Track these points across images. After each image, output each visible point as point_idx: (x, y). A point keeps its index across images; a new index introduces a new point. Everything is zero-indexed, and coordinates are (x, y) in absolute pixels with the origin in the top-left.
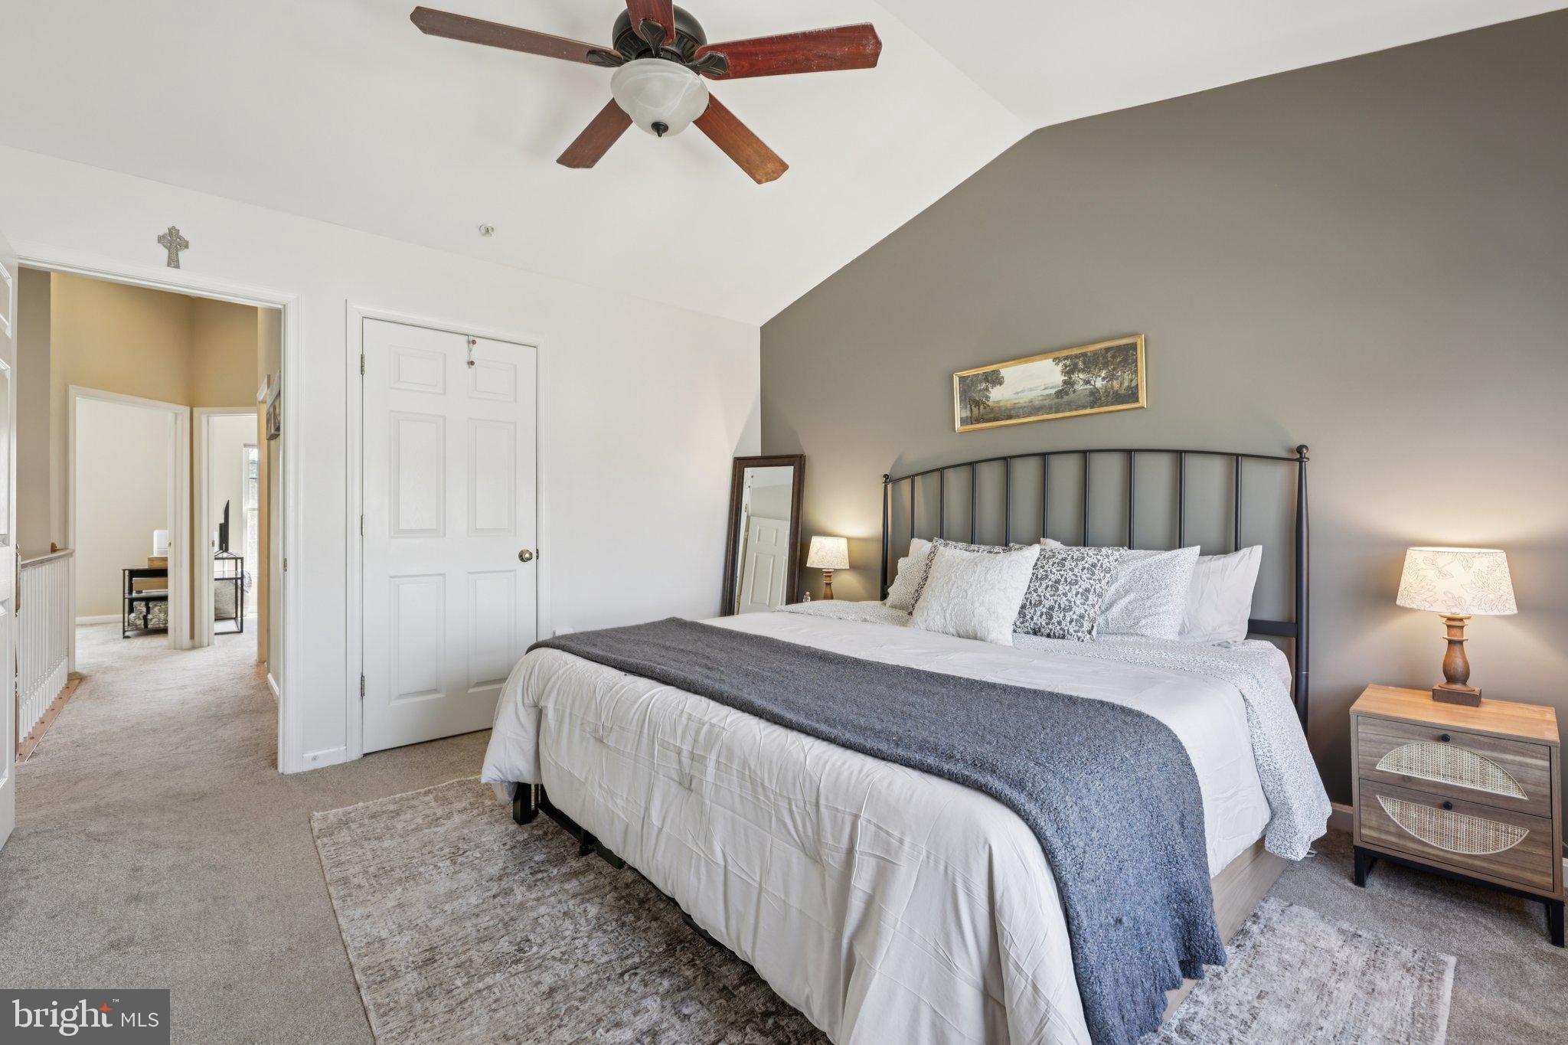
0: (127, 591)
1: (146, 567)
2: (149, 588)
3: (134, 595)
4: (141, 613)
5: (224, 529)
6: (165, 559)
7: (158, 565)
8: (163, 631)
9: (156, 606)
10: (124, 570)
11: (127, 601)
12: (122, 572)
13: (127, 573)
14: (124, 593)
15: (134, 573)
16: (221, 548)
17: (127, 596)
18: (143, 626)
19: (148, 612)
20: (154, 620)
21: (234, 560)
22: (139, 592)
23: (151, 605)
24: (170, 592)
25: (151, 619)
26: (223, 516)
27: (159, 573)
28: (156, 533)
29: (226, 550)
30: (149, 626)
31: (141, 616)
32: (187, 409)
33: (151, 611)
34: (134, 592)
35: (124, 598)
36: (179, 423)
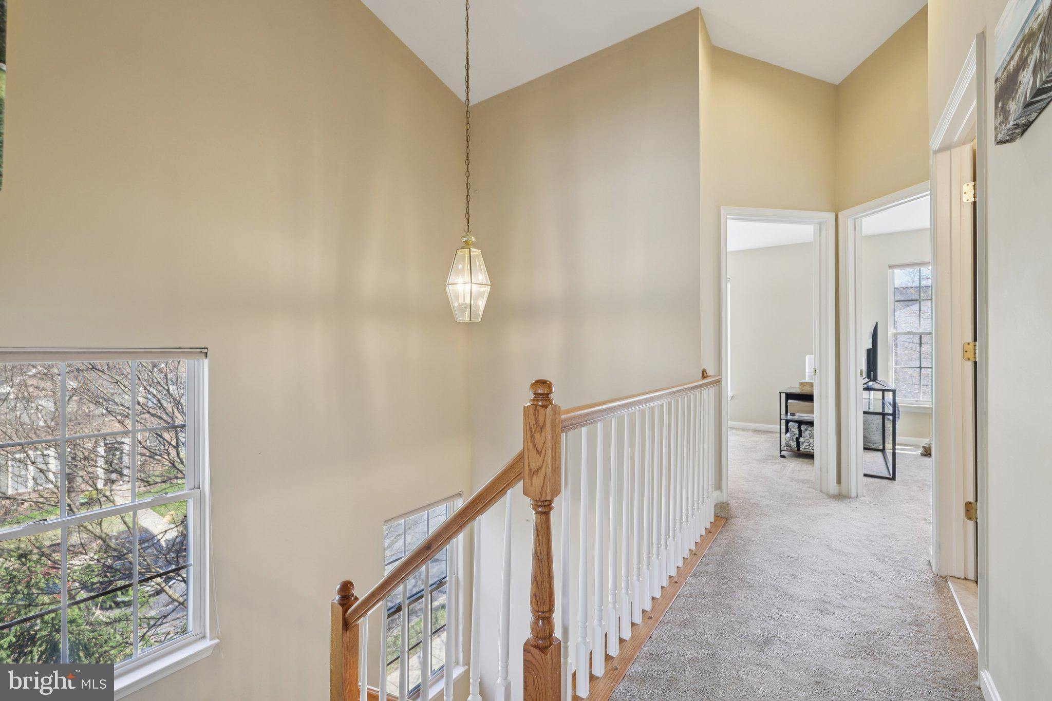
0: (783, 412)
1: (797, 391)
2: (799, 410)
3: (789, 417)
4: (794, 435)
5: (872, 356)
6: (812, 384)
7: (806, 390)
8: (810, 456)
9: (807, 430)
10: (780, 393)
11: (783, 422)
12: (779, 394)
13: (783, 396)
14: (780, 415)
15: (789, 396)
16: (869, 376)
17: (783, 417)
18: (796, 449)
19: (800, 435)
20: (805, 444)
21: (881, 392)
22: (793, 414)
23: (803, 428)
24: (816, 418)
25: (803, 443)
26: (870, 341)
27: (808, 398)
28: (807, 357)
29: (875, 379)
30: (801, 449)
31: (794, 438)
32: (831, 216)
33: (803, 435)
34: (789, 414)
35: (781, 419)
36: (824, 232)
